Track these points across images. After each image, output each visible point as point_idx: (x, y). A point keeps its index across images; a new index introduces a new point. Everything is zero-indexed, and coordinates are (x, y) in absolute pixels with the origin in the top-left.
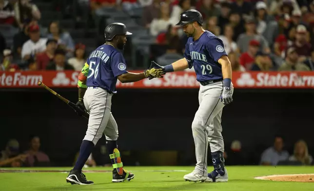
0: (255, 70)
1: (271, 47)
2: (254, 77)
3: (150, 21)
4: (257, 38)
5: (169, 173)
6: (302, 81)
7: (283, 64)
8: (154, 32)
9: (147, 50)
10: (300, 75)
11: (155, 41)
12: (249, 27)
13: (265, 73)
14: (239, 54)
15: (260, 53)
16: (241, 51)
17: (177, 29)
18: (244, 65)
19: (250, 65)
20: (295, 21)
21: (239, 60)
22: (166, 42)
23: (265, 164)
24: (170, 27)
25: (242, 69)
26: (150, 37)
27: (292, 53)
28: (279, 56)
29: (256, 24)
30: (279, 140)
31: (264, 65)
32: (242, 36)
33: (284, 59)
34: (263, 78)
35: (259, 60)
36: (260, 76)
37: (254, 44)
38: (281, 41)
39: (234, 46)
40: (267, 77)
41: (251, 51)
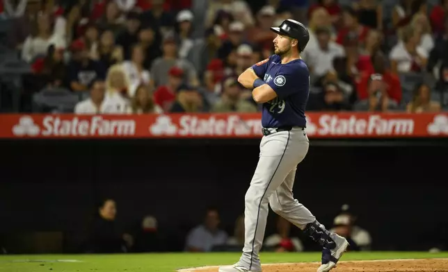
0: (176, 111)
1: (201, 76)
2: (176, 122)
3: (22, 39)
4: (180, 64)
5: (52, 264)
6: (247, 127)
7: (219, 103)
8: (28, 57)
9: (17, 83)
10: (244, 118)
11: (29, 70)
12: (168, 48)
13: (192, 115)
14: (153, 88)
15: (184, 87)
16: (156, 84)
17: (62, 51)
18: (161, 103)
19: (169, 105)
20: (234, 39)
21: (153, 97)
22: (46, 71)
23: (193, 250)
24: (52, 48)
25: (158, 110)
26: (21, 63)
27: (231, 86)
28: (212, 90)
29: (178, 42)
30: (213, 214)
31: (190, 103)
32: (157, 62)
33: (220, 95)
34: (189, 123)
35: (183, 97)
36: (184, 120)
37: (175, 73)
38: (214, 68)
39: (145, 76)
40: (194, 121)
41: (171, 83)
